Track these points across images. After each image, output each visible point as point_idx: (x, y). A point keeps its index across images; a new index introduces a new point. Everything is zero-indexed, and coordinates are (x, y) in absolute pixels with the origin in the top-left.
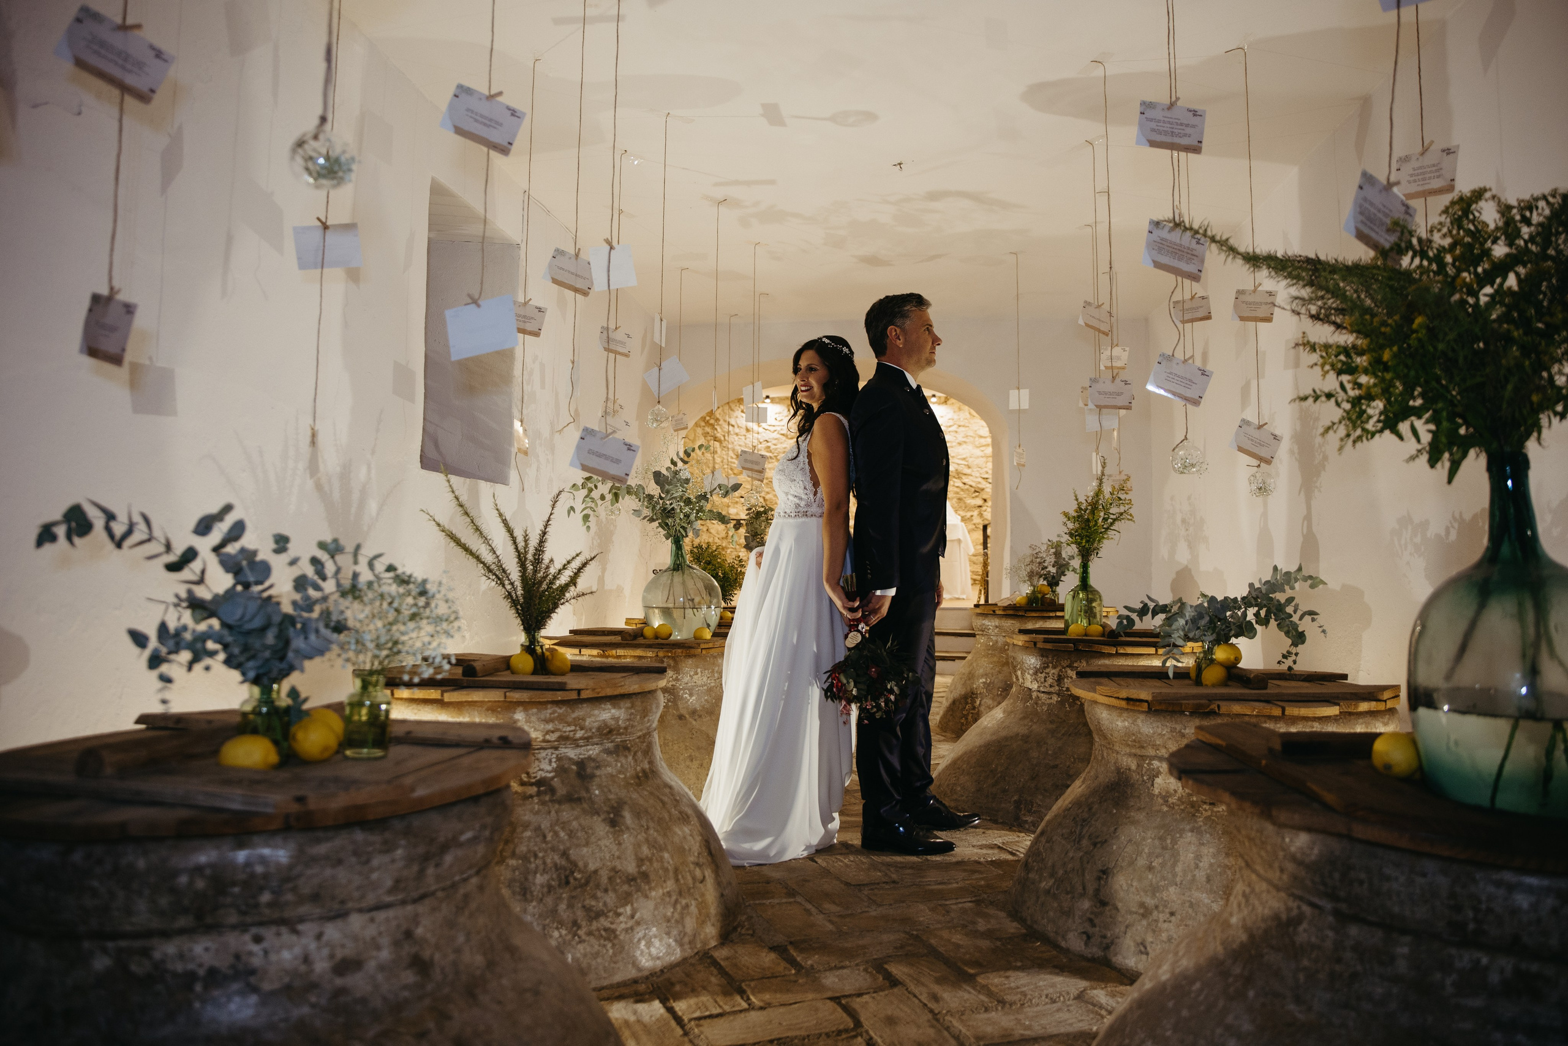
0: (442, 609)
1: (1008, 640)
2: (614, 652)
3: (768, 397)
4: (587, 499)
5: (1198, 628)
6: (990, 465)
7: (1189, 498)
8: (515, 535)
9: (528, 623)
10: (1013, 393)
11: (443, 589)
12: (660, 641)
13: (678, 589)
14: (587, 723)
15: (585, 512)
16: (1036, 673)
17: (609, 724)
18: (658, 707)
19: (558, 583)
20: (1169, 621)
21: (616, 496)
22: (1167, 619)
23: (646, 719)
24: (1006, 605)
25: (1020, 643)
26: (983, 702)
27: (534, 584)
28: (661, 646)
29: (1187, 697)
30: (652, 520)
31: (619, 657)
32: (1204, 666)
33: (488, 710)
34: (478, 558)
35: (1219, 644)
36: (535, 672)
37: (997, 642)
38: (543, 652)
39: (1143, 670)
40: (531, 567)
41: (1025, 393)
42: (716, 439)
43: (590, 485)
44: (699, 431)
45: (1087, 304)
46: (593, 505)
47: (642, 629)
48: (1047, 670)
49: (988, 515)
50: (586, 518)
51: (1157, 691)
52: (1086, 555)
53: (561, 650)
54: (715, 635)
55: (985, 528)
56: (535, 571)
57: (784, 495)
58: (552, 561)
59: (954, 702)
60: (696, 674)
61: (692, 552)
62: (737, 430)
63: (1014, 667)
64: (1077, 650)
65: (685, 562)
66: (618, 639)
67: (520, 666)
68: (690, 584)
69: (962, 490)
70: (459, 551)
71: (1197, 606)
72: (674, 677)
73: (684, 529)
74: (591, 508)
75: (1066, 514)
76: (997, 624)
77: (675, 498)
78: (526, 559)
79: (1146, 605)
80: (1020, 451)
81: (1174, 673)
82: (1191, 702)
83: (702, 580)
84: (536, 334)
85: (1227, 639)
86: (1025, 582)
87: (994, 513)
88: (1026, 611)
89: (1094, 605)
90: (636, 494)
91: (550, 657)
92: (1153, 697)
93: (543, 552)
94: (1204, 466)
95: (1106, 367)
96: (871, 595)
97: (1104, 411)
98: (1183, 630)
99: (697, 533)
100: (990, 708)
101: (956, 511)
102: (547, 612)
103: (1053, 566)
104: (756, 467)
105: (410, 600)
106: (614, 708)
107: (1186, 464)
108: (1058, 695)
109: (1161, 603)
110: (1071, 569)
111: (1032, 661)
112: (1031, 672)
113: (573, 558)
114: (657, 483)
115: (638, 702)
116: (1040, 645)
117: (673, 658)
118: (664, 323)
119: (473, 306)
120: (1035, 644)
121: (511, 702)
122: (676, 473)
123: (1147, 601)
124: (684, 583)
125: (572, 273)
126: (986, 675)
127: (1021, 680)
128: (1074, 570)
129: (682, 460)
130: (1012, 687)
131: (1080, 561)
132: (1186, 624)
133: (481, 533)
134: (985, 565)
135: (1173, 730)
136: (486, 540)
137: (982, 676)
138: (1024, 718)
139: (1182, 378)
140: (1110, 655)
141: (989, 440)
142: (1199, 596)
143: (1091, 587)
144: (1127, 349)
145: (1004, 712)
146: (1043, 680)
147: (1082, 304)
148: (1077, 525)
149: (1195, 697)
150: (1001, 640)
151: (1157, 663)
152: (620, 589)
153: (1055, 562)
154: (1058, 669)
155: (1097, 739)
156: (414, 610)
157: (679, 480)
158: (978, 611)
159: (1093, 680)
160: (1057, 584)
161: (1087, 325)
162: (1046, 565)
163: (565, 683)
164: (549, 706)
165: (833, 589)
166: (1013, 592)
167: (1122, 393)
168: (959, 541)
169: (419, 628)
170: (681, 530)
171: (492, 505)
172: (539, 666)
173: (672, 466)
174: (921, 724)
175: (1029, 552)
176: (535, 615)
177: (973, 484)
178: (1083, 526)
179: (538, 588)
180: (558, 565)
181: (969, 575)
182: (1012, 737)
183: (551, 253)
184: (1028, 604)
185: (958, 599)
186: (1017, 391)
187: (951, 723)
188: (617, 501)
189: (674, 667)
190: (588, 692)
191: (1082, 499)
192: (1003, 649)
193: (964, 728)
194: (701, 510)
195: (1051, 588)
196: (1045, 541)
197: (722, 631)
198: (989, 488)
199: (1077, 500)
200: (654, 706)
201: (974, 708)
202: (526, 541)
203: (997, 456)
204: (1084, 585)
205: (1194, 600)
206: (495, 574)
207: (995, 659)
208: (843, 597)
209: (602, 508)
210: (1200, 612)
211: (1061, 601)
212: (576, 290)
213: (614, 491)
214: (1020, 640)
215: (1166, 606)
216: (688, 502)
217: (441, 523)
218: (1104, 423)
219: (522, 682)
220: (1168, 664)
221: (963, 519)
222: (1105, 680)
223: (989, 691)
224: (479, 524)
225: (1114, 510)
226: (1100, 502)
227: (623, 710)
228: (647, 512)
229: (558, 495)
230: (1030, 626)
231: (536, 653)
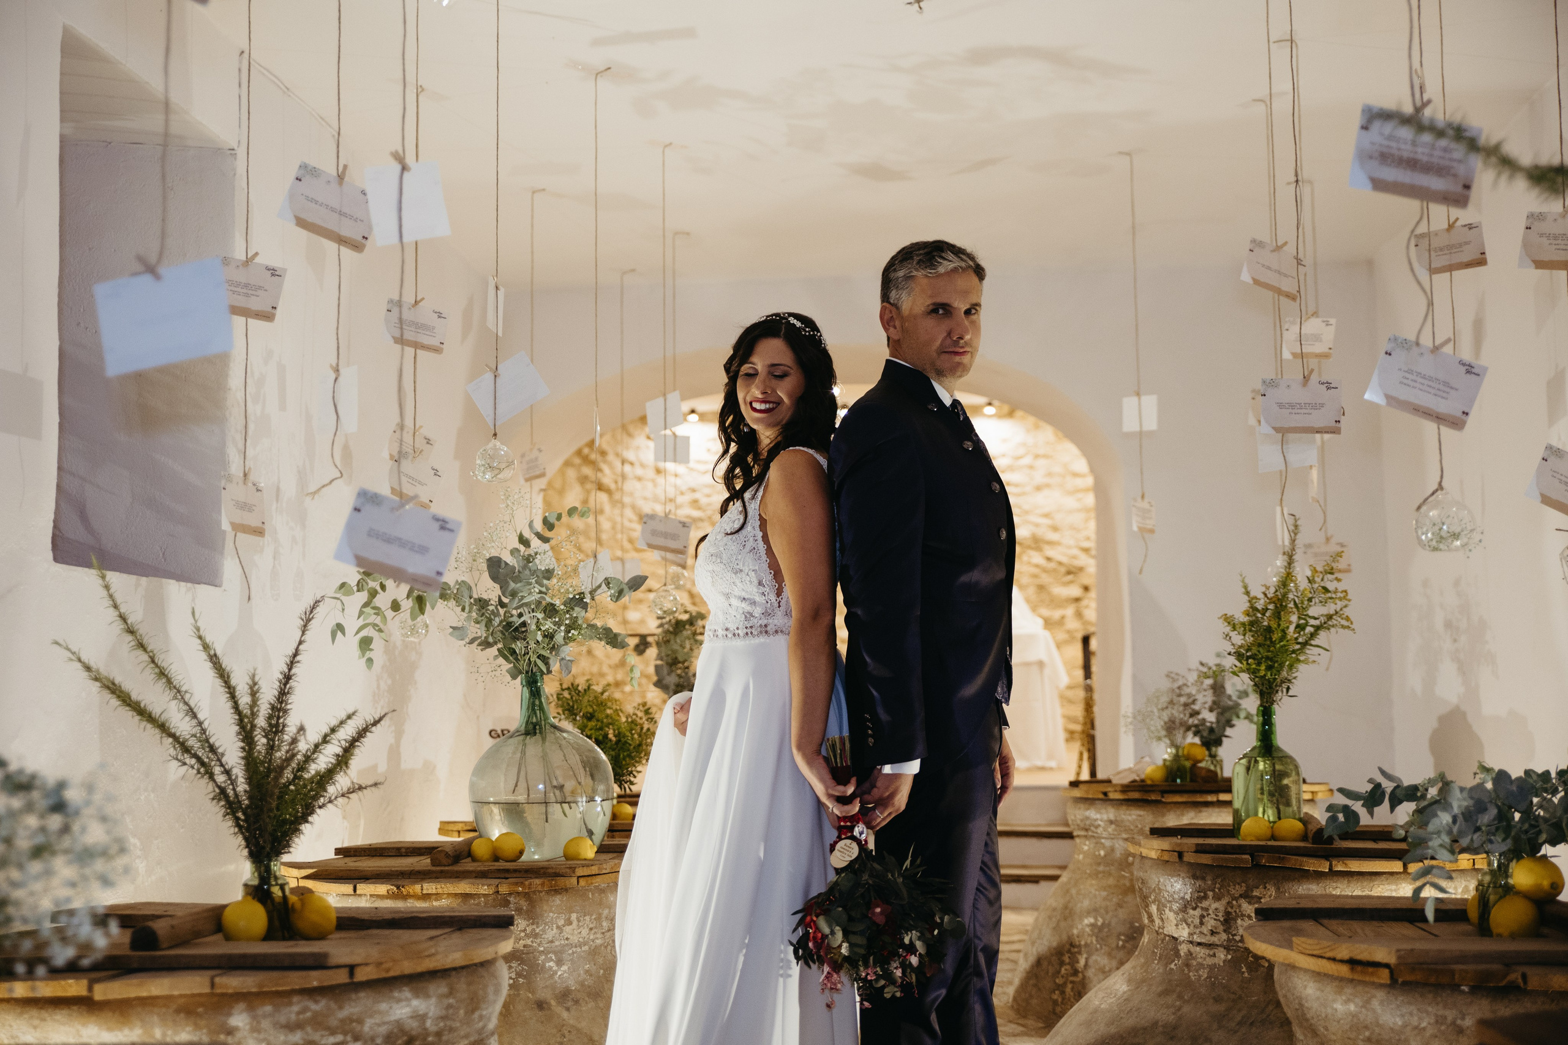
0: (94, 834)
1: (1132, 849)
2: (417, 888)
3: (693, 411)
4: (368, 610)
5: (1478, 829)
6: (1092, 525)
7: (1457, 583)
8: (233, 682)
9: (257, 844)
10: (1130, 404)
11: (97, 797)
12: (502, 865)
13: (535, 767)
14: (366, 1028)
15: (364, 633)
16: (1184, 909)
17: (407, 1028)
18: (497, 991)
19: (313, 768)
20: (1423, 814)
21: (420, 601)
22: (1419, 811)
23: (476, 1015)
24: (1126, 781)
25: (1153, 855)
26: (1091, 962)
27: (269, 770)
28: (503, 874)
29: (1463, 958)
30: (486, 644)
31: (426, 897)
32: (1492, 898)
33: (178, 1011)
34: (163, 728)
35: (1519, 858)
36: (269, 935)
37: (1113, 849)
38: (285, 897)
39: (1378, 905)
40: (264, 741)
41: (1150, 402)
42: (600, 487)
43: (374, 584)
44: (571, 473)
45: (1256, 245)
46: (378, 620)
47: (469, 843)
48: (1205, 904)
49: (1091, 614)
50: (365, 644)
51: (1407, 946)
52: (1267, 691)
53: (319, 887)
54: (602, 849)
55: (1086, 640)
56: (271, 748)
57: (722, 599)
58: (301, 729)
59: (1039, 962)
60: (569, 922)
61: (559, 696)
62: (639, 471)
63: (1145, 898)
64: (1257, 866)
65: (546, 719)
66: (424, 862)
67: (242, 924)
68: (556, 758)
69: (1045, 570)
70: (128, 716)
71: (1472, 789)
72: (529, 930)
73: (545, 659)
74: (375, 625)
75: (1229, 620)
76: (1112, 817)
77: (527, 604)
78: (253, 726)
79: (1378, 786)
80: (1145, 505)
81: (1437, 911)
82: (1471, 967)
83: (577, 750)
84: (267, 316)
85: (1533, 849)
86: (1159, 739)
87: (1101, 610)
88: (1164, 792)
89: (1286, 781)
90: (457, 598)
91: (298, 905)
92: (1399, 958)
93: (286, 711)
94: (1476, 536)
95: (1294, 355)
96: (876, 772)
97: (1291, 436)
98: (1450, 832)
99: (567, 665)
100: (1106, 973)
101: (1034, 609)
102: (292, 823)
103: (1211, 710)
104: (673, 544)
105: (32, 821)
106: (417, 997)
107: (1443, 534)
108: (1227, 949)
109: (1406, 782)
110: (1242, 715)
111: (1178, 886)
112: (1175, 906)
113: (342, 723)
114: (494, 578)
115: (461, 984)
116: (1189, 857)
117: (526, 896)
118: (501, 293)
119: (147, 278)
120: (1180, 855)
121: (223, 995)
122: (528, 559)
123: (1380, 779)
124: (544, 758)
125: (333, 210)
126: (1094, 911)
127: (1157, 922)
128: (1248, 717)
129: (540, 536)
130: (1142, 934)
131: (1258, 702)
132: (1455, 821)
133: (169, 681)
134: (1089, 706)
135: (1440, 1021)
136: (179, 693)
137: (1088, 913)
138: (1165, 993)
139: (1431, 379)
140: (1319, 876)
141: (1090, 481)
142: (1475, 769)
143: (1279, 749)
144: (1333, 321)
145: (1129, 981)
146: (1197, 921)
147: (1248, 246)
148: (1249, 638)
149: (1479, 957)
150: (1120, 846)
151: (1404, 890)
152: (429, 768)
153: (1214, 702)
154: (1224, 902)
155: (1299, 1034)
156: (40, 839)
157: (534, 573)
158: (1077, 793)
159: (1286, 924)
160: (1218, 742)
161: (1256, 282)
162: (1196, 707)
163: (325, 956)
164: (295, 999)
165: (810, 763)
166: (1140, 759)
167: (1322, 405)
168: (1041, 664)
169: (48, 873)
170: (539, 662)
171: (190, 631)
172: (277, 923)
173: (522, 548)
174: (978, 1008)
175: (1165, 684)
176: (270, 828)
177: (1064, 560)
178: (1261, 639)
179: (276, 779)
180: (313, 736)
181: (1060, 723)
182: (1145, 1029)
183: (293, 172)
184: (1166, 779)
185: (1042, 769)
186: (1135, 399)
187: (1034, 1002)
188: (422, 611)
189: (528, 912)
190: (368, 969)
191: (1257, 591)
192: (1125, 863)
193: (1058, 1009)
194: (573, 625)
195: (1209, 749)
196: (1195, 665)
197: (617, 841)
198: (1090, 565)
199: (1247, 593)
200: (491, 989)
201: (1076, 972)
202: (254, 693)
203: (1103, 511)
204: (1267, 745)
205: (1465, 778)
206: (195, 756)
207: (1111, 881)
208: (828, 777)
209: (396, 624)
210: (1479, 802)
211: (1227, 774)
212: (341, 240)
213: (416, 593)
214: (1153, 848)
215: (1415, 788)
216: (551, 611)
217: (93, 664)
218: (1291, 458)
219: (244, 956)
220: (1424, 894)
221: (1048, 624)
222: (1308, 925)
223: (1102, 940)
224: (164, 665)
225: (1316, 610)
226: (1291, 596)
227: (433, 1000)
228: (478, 631)
229: (313, 608)
230: (1172, 820)
231: (272, 899)
